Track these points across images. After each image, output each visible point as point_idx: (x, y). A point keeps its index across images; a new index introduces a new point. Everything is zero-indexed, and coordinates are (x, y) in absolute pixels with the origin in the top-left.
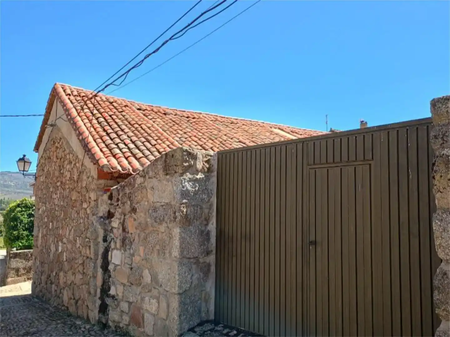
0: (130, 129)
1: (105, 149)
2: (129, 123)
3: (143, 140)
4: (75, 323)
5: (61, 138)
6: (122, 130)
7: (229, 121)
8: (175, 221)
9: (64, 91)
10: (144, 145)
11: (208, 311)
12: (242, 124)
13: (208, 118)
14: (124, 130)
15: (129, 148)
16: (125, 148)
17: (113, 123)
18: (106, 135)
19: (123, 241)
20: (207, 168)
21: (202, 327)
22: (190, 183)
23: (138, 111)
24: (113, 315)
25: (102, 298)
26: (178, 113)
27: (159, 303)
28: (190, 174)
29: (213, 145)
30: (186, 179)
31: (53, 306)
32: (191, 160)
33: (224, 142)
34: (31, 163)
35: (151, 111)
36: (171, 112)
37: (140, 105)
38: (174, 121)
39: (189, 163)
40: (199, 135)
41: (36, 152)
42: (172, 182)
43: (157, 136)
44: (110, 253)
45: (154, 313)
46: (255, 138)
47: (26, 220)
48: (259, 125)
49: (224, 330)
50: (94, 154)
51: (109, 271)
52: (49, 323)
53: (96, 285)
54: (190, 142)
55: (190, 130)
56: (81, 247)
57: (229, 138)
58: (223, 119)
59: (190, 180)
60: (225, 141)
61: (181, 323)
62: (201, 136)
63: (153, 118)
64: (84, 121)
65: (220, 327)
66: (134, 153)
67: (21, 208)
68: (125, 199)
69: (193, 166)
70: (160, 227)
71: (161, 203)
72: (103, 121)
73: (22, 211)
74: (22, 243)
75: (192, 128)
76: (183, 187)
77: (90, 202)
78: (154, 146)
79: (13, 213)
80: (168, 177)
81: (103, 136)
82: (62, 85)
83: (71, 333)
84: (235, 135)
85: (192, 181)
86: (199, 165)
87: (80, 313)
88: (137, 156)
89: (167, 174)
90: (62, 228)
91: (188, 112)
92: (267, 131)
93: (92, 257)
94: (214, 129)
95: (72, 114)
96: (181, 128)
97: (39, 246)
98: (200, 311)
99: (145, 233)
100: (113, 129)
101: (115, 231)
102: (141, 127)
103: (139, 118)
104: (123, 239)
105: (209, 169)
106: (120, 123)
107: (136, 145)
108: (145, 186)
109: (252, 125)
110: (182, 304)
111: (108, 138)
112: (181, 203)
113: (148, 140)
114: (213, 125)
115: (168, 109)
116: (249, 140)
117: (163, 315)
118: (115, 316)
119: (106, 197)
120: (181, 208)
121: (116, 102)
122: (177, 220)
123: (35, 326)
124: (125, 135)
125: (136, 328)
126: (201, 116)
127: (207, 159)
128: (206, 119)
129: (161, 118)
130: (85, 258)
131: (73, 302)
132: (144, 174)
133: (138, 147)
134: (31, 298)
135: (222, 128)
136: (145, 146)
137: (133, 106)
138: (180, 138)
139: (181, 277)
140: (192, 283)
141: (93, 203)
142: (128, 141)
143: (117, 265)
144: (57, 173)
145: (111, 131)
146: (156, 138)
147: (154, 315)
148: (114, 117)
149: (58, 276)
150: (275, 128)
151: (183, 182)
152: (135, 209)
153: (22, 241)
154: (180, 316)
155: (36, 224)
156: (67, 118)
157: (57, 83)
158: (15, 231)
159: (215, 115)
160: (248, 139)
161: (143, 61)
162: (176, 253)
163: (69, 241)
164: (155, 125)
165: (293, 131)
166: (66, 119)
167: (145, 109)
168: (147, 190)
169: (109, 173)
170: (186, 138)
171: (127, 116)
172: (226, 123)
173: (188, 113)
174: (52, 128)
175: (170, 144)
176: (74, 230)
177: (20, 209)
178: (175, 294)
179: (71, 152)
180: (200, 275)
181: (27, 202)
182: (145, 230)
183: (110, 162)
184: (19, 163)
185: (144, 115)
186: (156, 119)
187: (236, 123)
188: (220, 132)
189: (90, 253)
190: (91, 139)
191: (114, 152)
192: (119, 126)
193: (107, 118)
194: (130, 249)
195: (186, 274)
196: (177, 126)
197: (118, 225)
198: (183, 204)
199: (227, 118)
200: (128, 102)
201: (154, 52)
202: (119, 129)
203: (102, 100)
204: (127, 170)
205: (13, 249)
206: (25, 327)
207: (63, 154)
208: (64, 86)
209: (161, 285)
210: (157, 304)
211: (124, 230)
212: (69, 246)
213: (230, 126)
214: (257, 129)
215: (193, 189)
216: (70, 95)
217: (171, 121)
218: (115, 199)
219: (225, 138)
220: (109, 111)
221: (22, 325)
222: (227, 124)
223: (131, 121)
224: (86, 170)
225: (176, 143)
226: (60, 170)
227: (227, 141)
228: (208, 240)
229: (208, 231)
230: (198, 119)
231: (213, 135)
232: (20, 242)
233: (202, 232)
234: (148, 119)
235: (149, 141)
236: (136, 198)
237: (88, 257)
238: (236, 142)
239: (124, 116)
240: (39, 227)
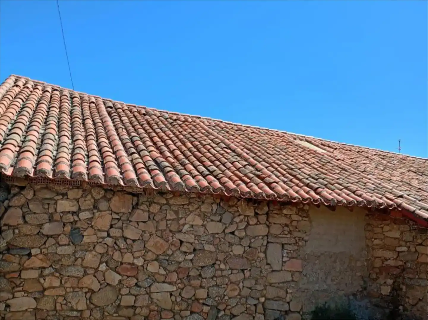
6: (45, 122)
7: (235, 128)
9: (16, 82)
12: (251, 132)
14: (48, 122)
17: (39, 114)
48: (277, 134)
72: (24, 111)
145: (22, 121)
165: (325, 144)
187: (244, 130)
199: (234, 125)
202: (38, 120)
216: (17, 86)
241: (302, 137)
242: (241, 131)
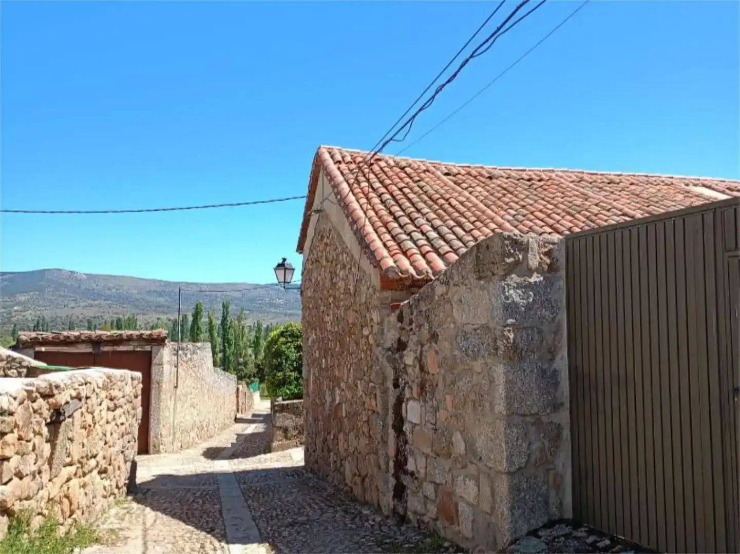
0: (430, 207)
1: (391, 243)
2: (430, 198)
3: (452, 223)
4: (360, 512)
5: (330, 230)
6: (419, 211)
7: (605, 180)
8: (497, 354)
9: (332, 157)
10: (453, 231)
11: (561, 504)
12: (629, 183)
13: (566, 178)
14: (422, 211)
15: (428, 239)
16: (422, 239)
17: (404, 200)
18: (392, 220)
19: (422, 387)
20: (547, 264)
21: (551, 530)
22: (518, 291)
23: (445, 178)
24: (414, 503)
25: (396, 476)
26: (513, 174)
27: (478, 486)
28: (518, 276)
29: (573, 223)
30: (510, 285)
31: (333, 484)
32: (518, 253)
33: (594, 218)
34: (294, 270)
35: (466, 176)
36: (502, 173)
37: (449, 167)
38: (505, 189)
39: (515, 258)
40: (548, 209)
41: (300, 253)
42: (488, 291)
43: (475, 215)
44: (404, 405)
45: (472, 501)
46: (652, 205)
47: (293, 355)
48: (663, 182)
49: (588, 538)
50: (374, 252)
51: (404, 434)
52: (324, 510)
53: (387, 456)
54: (531, 221)
55: (532, 202)
56: (364, 395)
57: (604, 210)
58: (594, 177)
59: (518, 286)
60: (596, 215)
61: (515, 522)
62: (551, 210)
63: (470, 187)
64: (360, 201)
65: (581, 531)
66: (437, 246)
67: (287, 338)
68: (422, 320)
69: (522, 263)
70: (474, 363)
71: (473, 325)
72: (388, 199)
73: (287, 342)
74: (289, 390)
75: (536, 198)
76: (507, 298)
77: (372, 326)
78: (469, 232)
79: (275, 345)
80: (482, 282)
81: (389, 222)
82: (329, 149)
83: (354, 526)
84: (615, 203)
85: (522, 288)
86: (534, 262)
87: (368, 498)
88: (440, 250)
89: (480, 278)
90: (339, 365)
91: (530, 170)
92: (679, 192)
93: (380, 411)
94: (577, 196)
95: (342, 191)
96: (516, 200)
97: (310, 394)
98: (547, 503)
99: (452, 373)
100: (404, 211)
101: (410, 370)
102: (450, 204)
103: (446, 188)
104: (421, 383)
105: (550, 266)
106: (415, 199)
107: (439, 233)
108: (449, 298)
109: (648, 183)
110: (515, 490)
111: (396, 225)
112: (505, 324)
113: (460, 222)
114: (574, 190)
115: (495, 169)
116: (642, 210)
117: (486, 507)
118: (416, 504)
119: (393, 318)
120: (505, 333)
121: (409, 166)
122: (500, 352)
123: (305, 514)
124: (423, 218)
125: (447, 524)
126: (553, 175)
127: (546, 250)
128: (562, 180)
129: (483, 185)
130: (370, 413)
131: (358, 480)
132: (446, 279)
133: (442, 237)
134: (304, 471)
135: (591, 194)
136: (454, 233)
137: (438, 169)
138: (514, 216)
139: (510, 445)
140: (529, 456)
141: (376, 329)
142: (426, 228)
143: (415, 424)
144: (328, 284)
145: (401, 213)
146: (473, 219)
147: (472, 505)
148: (407, 190)
149: (337, 439)
150: (696, 185)
151: (506, 289)
152: (436, 335)
153: (290, 387)
154: (512, 509)
155: (305, 362)
156: (336, 198)
157: (322, 146)
158: (279, 371)
159: (578, 172)
160: (639, 209)
161: (433, 97)
162: (501, 407)
163: (349, 388)
164: (473, 199)
165: (733, 188)
166: (335, 201)
167: (457, 172)
168: (451, 304)
169: (397, 281)
170: (524, 216)
171: (427, 188)
172: (600, 183)
173: (530, 173)
174: (318, 215)
175: (496, 226)
176: (354, 369)
177: (284, 339)
178: (503, 473)
179: (345, 251)
180: (543, 443)
181: (294, 328)
182: (452, 368)
183: (398, 263)
184: (277, 271)
185: (455, 183)
186: (473, 187)
187: (618, 181)
188: (586, 200)
189: (376, 405)
190: (369, 228)
191: (404, 247)
192: (413, 204)
193: (395, 194)
194: (432, 399)
195: (520, 441)
196: (510, 196)
197: (414, 361)
198: (508, 325)
199: (601, 175)
200: (430, 165)
201: (449, 81)
202: (413, 209)
203: (388, 165)
204: (423, 274)
205: (278, 399)
206: (291, 514)
207: (334, 253)
208: (332, 149)
209: (481, 458)
210: (476, 489)
211: (422, 369)
212: (349, 395)
213: (606, 188)
214: (659, 190)
215: (525, 301)
216: (340, 162)
217: (499, 189)
218: (406, 320)
219: (595, 210)
220: (398, 183)
221: (288, 511)
222: (601, 185)
223: (433, 195)
224: (365, 277)
225: (508, 225)
226: (332, 279)
227: (600, 216)
228: (557, 384)
229: (555, 371)
230: (548, 180)
231: (574, 207)
232: (287, 388)
233: (544, 372)
234: (462, 188)
235: (460, 225)
236: (436, 318)
237: (374, 412)
238: (616, 215)
239: (421, 188)
240: (308, 365)
241: (695, 179)
242: (615, 183)
